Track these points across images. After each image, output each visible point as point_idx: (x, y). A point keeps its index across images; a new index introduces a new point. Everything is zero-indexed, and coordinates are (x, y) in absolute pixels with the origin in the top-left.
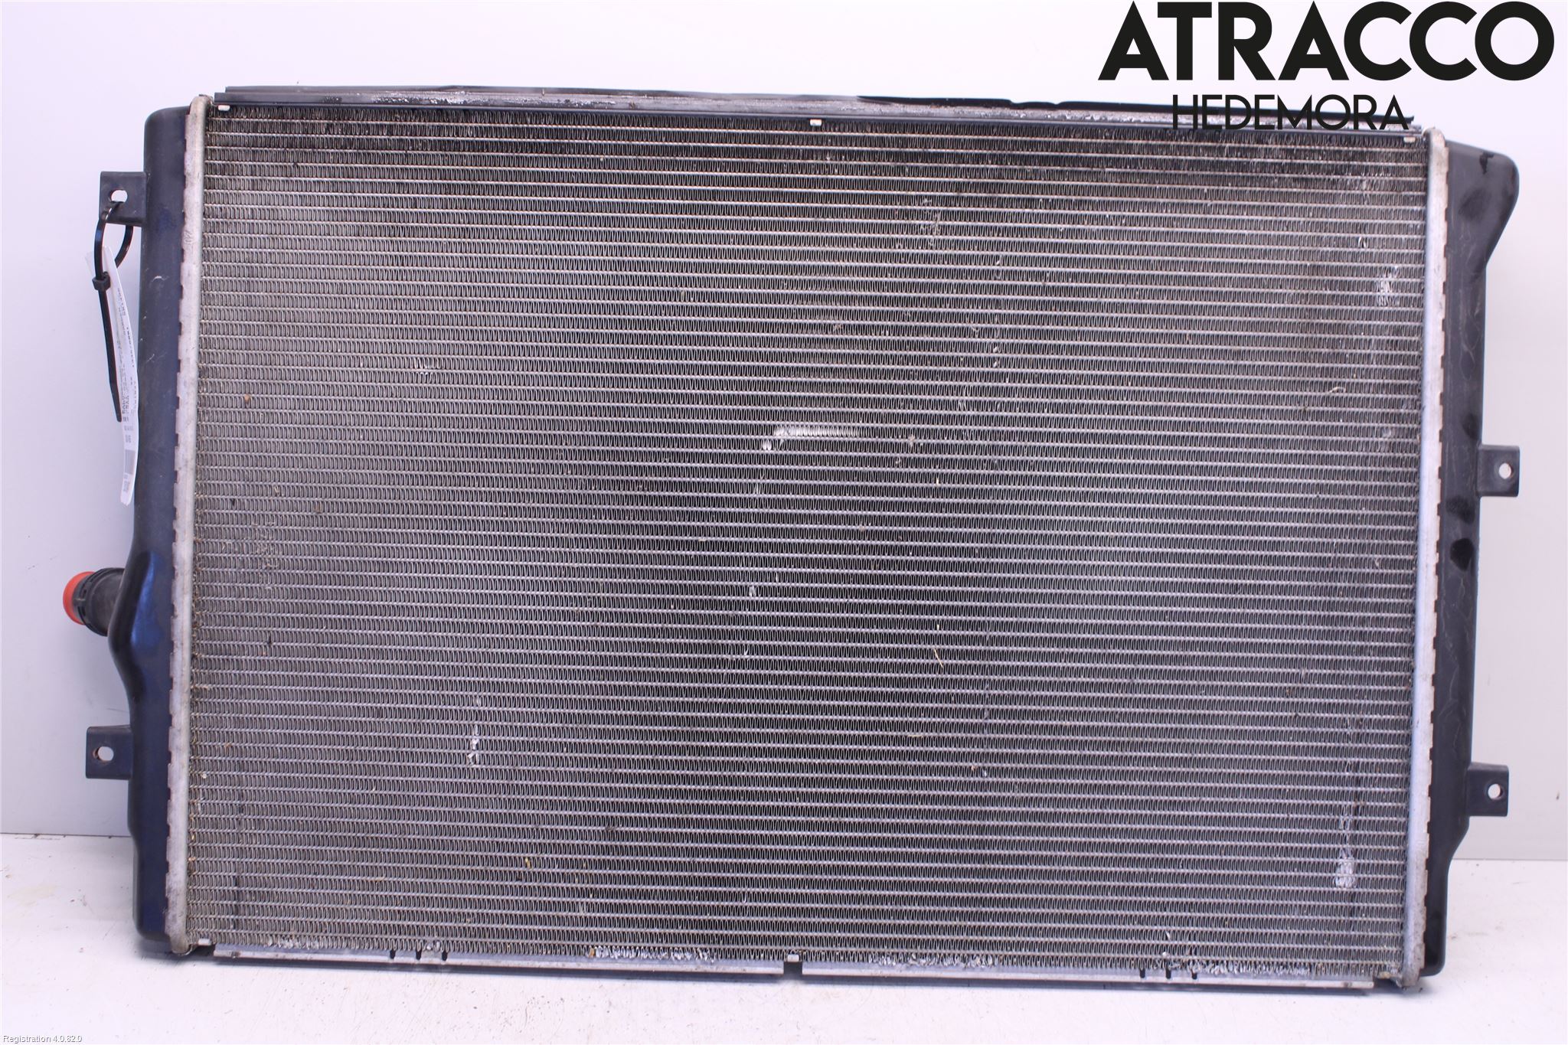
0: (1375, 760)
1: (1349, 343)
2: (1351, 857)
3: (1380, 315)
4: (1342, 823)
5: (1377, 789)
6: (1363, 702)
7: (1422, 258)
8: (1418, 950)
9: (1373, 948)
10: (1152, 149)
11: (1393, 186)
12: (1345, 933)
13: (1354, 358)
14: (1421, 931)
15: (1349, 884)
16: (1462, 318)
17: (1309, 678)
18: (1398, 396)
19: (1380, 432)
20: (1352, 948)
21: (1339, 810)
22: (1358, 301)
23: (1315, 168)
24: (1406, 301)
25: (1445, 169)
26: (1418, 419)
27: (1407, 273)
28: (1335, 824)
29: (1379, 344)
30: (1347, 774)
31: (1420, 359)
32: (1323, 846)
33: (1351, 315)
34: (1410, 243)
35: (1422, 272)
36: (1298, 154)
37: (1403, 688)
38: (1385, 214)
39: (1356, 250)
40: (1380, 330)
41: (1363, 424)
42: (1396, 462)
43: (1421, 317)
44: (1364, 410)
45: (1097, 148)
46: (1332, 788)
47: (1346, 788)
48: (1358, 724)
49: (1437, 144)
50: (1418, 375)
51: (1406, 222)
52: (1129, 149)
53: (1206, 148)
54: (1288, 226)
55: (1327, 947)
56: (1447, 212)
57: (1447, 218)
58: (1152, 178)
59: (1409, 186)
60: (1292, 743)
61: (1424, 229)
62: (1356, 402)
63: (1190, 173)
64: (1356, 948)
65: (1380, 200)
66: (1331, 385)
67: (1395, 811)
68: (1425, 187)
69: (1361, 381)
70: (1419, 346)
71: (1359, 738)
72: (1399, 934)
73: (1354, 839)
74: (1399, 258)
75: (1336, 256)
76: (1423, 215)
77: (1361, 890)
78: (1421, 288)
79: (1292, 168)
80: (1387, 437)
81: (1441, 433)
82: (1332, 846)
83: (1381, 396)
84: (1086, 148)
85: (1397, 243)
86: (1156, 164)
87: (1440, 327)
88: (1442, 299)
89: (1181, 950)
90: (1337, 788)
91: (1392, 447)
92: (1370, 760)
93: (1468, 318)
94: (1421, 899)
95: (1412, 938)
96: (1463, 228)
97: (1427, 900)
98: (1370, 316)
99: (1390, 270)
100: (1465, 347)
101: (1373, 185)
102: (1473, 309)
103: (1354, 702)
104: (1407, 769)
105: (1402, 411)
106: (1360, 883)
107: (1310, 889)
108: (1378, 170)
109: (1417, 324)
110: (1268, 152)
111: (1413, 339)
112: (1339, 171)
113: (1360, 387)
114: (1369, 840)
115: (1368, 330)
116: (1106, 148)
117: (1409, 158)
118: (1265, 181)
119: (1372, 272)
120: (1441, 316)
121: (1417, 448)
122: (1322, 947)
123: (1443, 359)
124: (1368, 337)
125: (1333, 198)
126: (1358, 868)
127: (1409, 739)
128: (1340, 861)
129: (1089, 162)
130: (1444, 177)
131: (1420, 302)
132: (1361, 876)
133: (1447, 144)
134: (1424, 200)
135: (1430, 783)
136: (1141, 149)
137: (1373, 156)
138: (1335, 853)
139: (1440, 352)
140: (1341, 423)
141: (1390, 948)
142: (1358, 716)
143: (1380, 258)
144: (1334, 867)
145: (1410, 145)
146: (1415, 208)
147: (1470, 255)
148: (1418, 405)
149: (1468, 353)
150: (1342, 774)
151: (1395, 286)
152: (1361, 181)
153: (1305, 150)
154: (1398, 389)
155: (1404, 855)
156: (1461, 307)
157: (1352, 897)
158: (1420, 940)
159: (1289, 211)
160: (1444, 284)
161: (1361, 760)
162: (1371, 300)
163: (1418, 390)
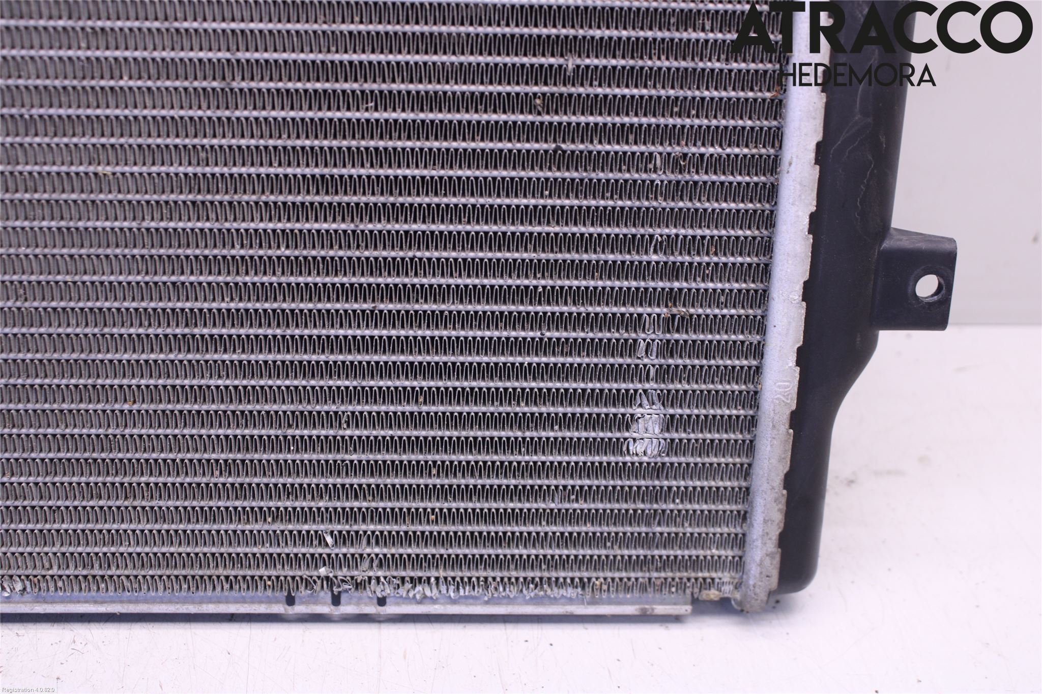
0: (707, 232)
2: (658, 405)
4: (643, 345)
5: (711, 285)
6: (688, 121)
8: (767, 561)
9: (694, 552)
12: (644, 529)
14: (775, 531)
15: (653, 450)
17: (582, 75)
20: (656, 552)
21: (637, 323)
28: (630, 348)
30: (655, 258)
32: (607, 386)
37: (768, 95)
46: (626, 284)
47: (652, 284)
48: (674, 163)
55: (611, 553)
60: (550, 202)
64: (664, 552)
67: (743, 324)
71: (677, 190)
72: (739, 530)
73: (664, 374)
77: (674, 459)
82: (623, 386)
89: (354, 561)
90: (634, 284)
92: (699, 232)
94: (777, 480)
95: (759, 543)
97: (789, 481)
103: (671, 121)
104: (767, 247)
106: (673, 447)
107: (582, 458)
114: (692, 374)
122: (603, 552)
126: (670, 423)
127: (771, 193)
128: (638, 411)
132: (675, 435)
135: (806, 277)
138: (628, 398)
141: (722, 552)
142: (677, 150)
144: (626, 423)
150: (645, 258)
155: (753, 399)
157: (658, 470)
158: (771, 546)
161: (682, 232)
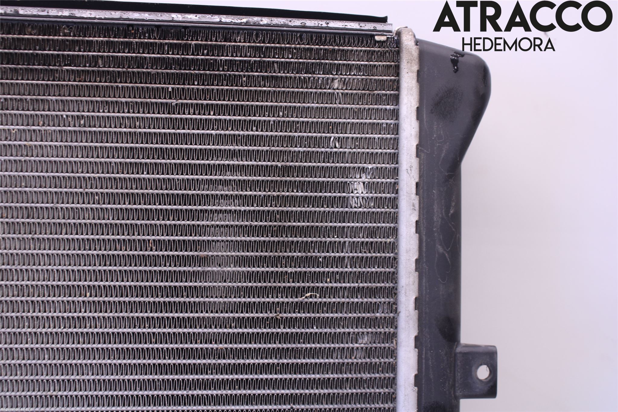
1: (323, 246)
3: (354, 217)
7: (395, 158)
10: (111, 46)
11: (366, 85)
13: (327, 262)
16: (437, 218)
18: (374, 300)
19: (356, 338)
22: (332, 202)
23: (284, 66)
24: (380, 202)
25: (415, 68)
26: (393, 322)
27: (380, 172)
29: (354, 246)
31: (394, 262)
33: (324, 217)
34: (383, 143)
35: (395, 172)
36: (266, 52)
38: (357, 114)
39: (328, 150)
40: (355, 232)
41: (338, 330)
42: (372, 368)
43: (395, 218)
44: (339, 315)
45: (54, 45)
49: (407, 42)
50: (393, 277)
51: (380, 121)
52: (90, 45)
53: (171, 45)
54: (258, 125)
56: (419, 110)
57: (419, 117)
58: (113, 77)
59: (381, 84)
61: (396, 129)
62: (330, 307)
63: (153, 71)
65: (353, 99)
66: (304, 290)
68: (396, 85)
69: (335, 285)
70: (394, 247)
74: (372, 158)
75: (308, 156)
76: (396, 114)
78: (394, 188)
79: (262, 66)
80: (363, 343)
81: (417, 338)
83: (356, 300)
84: (43, 44)
85: (370, 142)
86: (118, 62)
87: (413, 230)
88: (415, 200)
91: (369, 352)
93: (442, 219)
96: (435, 127)
98: (343, 217)
99: (364, 170)
100: (440, 249)
101: (345, 83)
102: (447, 211)
105: (378, 315)
108: (349, 68)
109: (392, 225)
110: (236, 50)
111: (388, 240)
112: (309, 69)
113: (334, 292)
115: (341, 232)
116: (63, 46)
117: (381, 56)
118: (233, 80)
119: (344, 172)
120: (415, 217)
121: (393, 353)
123: (417, 261)
124: (342, 240)
125: (304, 97)
129: (46, 60)
130: (415, 75)
131: (394, 203)
133: (417, 42)
134: (396, 99)
136: (101, 46)
137: (345, 55)
139: (414, 255)
140: (315, 330)
143: (354, 158)
145: (381, 43)
146: (388, 107)
147: (443, 155)
148: (393, 307)
149: (443, 254)
151: (368, 186)
152: (333, 79)
153: (276, 48)
154: (373, 292)
156: (436, 207)
159: (261, 110)
160: (417, 184)
162: (344, 201)
163: (393, 292)
